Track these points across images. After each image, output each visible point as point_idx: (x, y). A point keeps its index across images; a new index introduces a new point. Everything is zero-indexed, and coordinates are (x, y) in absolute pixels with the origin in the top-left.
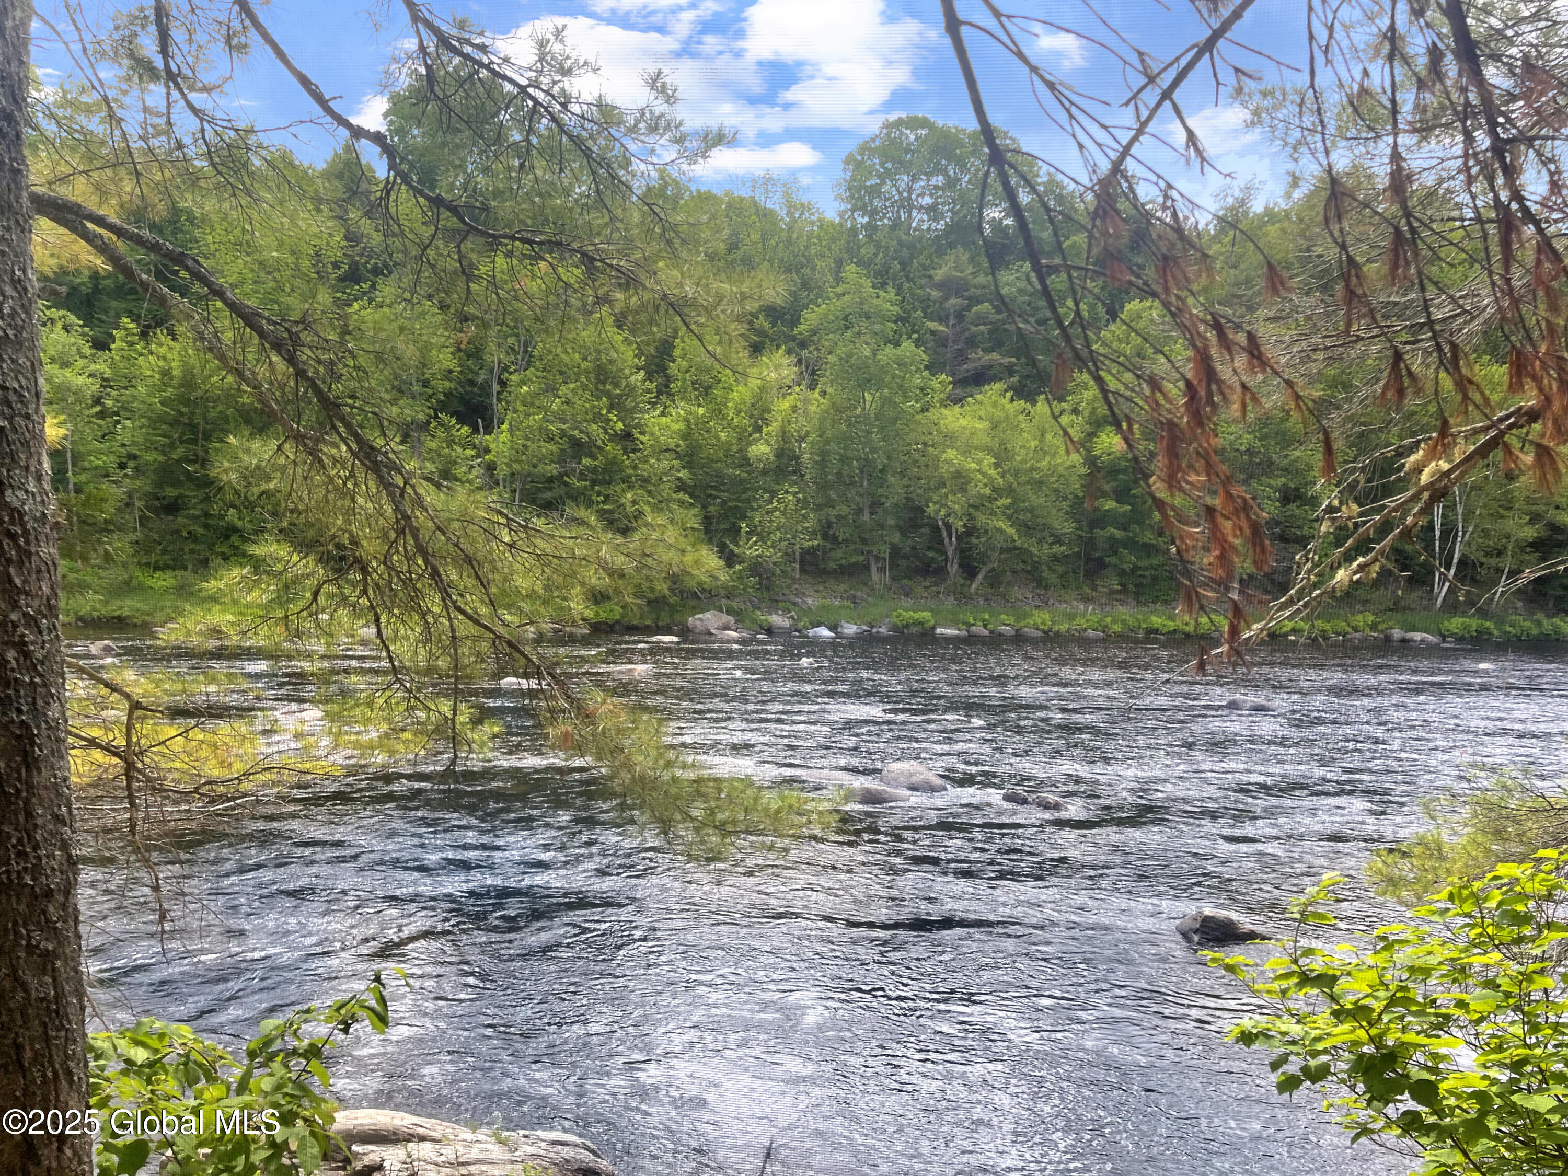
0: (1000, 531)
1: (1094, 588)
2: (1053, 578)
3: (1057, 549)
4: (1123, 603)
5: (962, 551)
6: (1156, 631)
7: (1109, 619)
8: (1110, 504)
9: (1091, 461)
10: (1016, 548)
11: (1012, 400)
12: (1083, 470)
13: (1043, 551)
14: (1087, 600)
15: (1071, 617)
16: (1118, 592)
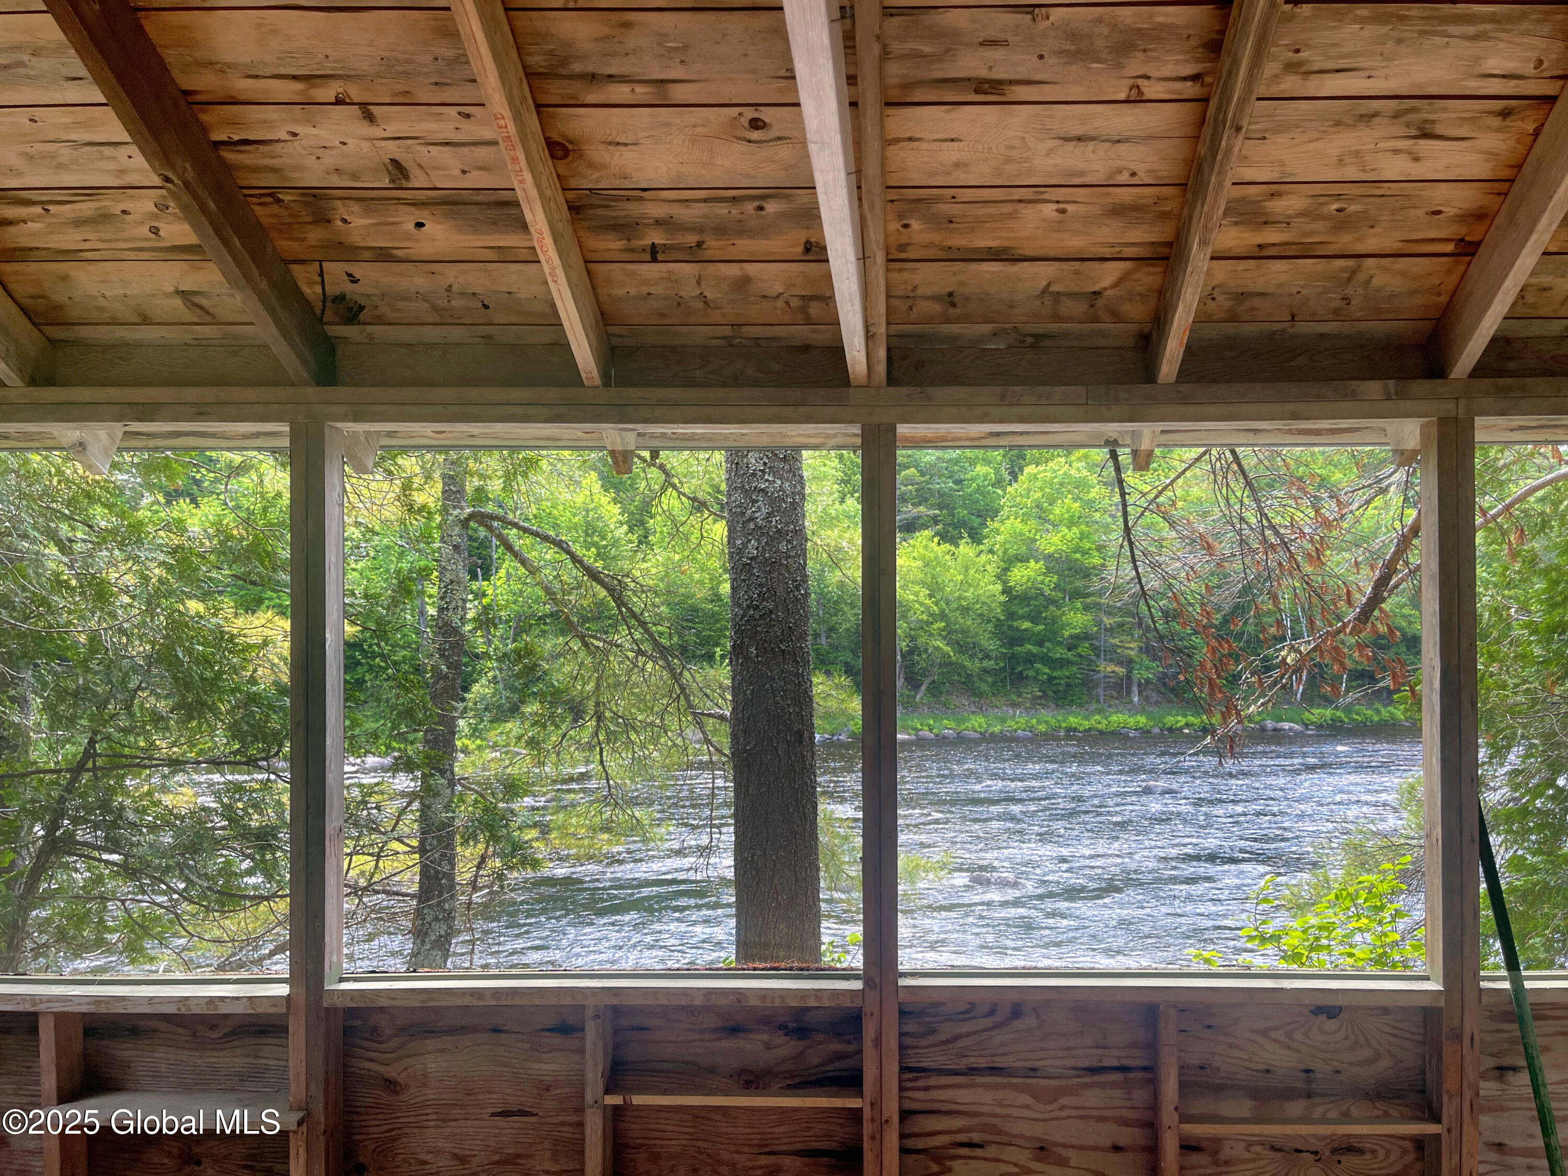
0: (937, 648)
1: (1020, 695)
2: (984, 687)
3: (985, 663)
4: (1044, 706)
5: (906, 667)
6: (1075, 730)
7: (1034, 721)
8: (1026, 625)
9: (1007, 591)
10: (951, 664)
11: (939, 544)
12: (1003, 598)
13: (974, 665)
14: (1014, 705)
15: (1003, 721)
16: (1040, 698)
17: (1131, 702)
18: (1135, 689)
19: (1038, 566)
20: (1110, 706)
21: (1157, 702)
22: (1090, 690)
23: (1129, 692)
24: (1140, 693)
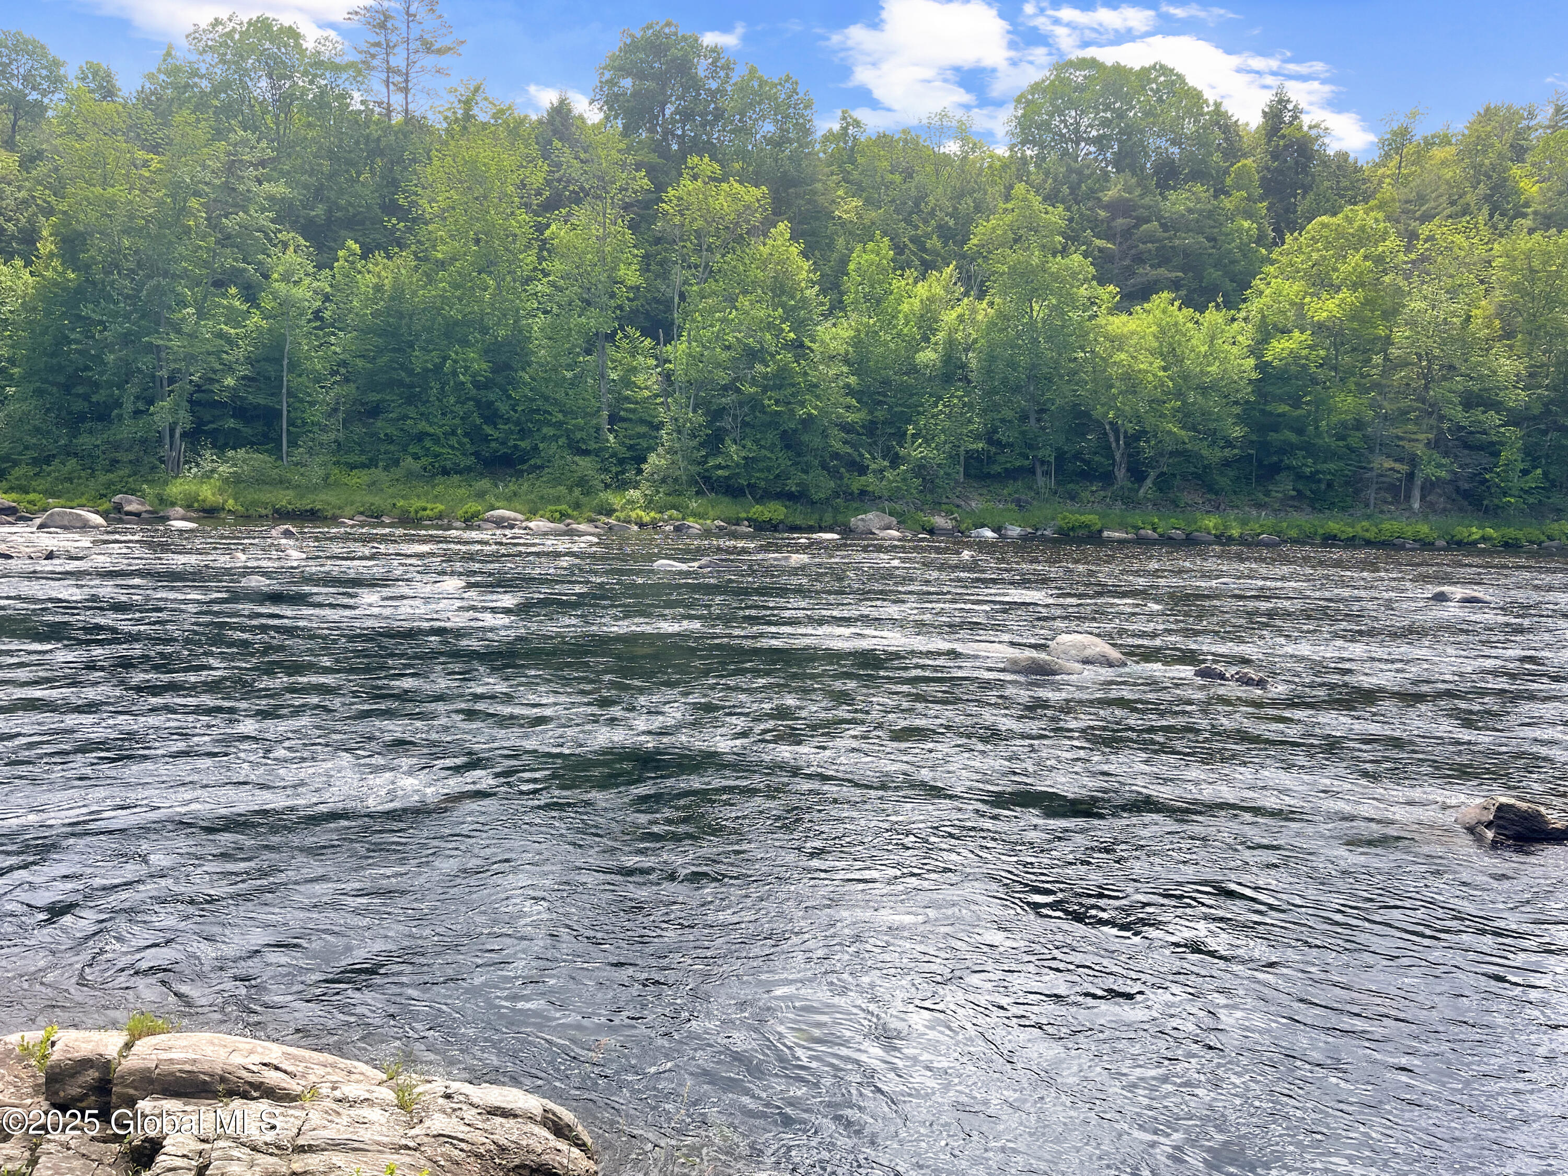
0: (1170, 432)
1: (1267, 494)
2: (1224, 482)
3: (1227, 452)
4: (1297, 509)
5: (1130, 456)
6: (1334, 537)
7: (1285, 525)
8: (1283, 408)
9: (1262, 366)
10: (1186, 451)
11: (1180, 309)
12: (1254, 376)
13: (1213, 455)
14: (1260, 506)
15: (1244, 522)
16: (1293, 498)
17: (1410, 508)
18: (1417, 493)
19: (1304, 337)
20: (1382, 512)
21: (1445, 510)
22: (1357, 492)
23: (1408, 498)
24: (1423, 498)
